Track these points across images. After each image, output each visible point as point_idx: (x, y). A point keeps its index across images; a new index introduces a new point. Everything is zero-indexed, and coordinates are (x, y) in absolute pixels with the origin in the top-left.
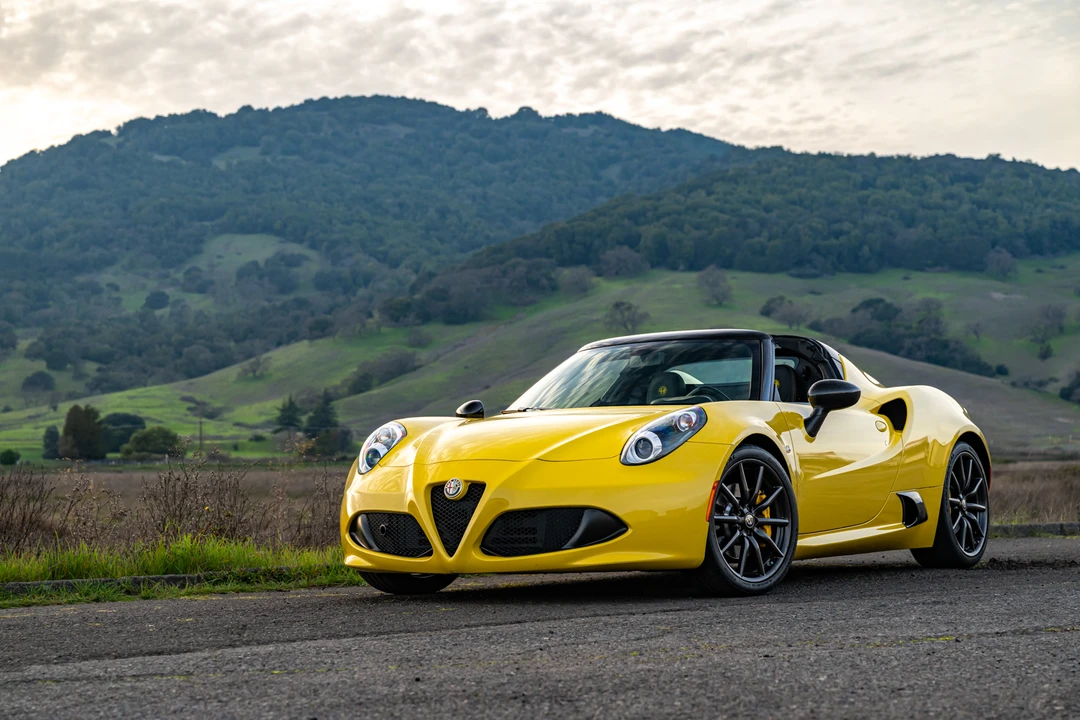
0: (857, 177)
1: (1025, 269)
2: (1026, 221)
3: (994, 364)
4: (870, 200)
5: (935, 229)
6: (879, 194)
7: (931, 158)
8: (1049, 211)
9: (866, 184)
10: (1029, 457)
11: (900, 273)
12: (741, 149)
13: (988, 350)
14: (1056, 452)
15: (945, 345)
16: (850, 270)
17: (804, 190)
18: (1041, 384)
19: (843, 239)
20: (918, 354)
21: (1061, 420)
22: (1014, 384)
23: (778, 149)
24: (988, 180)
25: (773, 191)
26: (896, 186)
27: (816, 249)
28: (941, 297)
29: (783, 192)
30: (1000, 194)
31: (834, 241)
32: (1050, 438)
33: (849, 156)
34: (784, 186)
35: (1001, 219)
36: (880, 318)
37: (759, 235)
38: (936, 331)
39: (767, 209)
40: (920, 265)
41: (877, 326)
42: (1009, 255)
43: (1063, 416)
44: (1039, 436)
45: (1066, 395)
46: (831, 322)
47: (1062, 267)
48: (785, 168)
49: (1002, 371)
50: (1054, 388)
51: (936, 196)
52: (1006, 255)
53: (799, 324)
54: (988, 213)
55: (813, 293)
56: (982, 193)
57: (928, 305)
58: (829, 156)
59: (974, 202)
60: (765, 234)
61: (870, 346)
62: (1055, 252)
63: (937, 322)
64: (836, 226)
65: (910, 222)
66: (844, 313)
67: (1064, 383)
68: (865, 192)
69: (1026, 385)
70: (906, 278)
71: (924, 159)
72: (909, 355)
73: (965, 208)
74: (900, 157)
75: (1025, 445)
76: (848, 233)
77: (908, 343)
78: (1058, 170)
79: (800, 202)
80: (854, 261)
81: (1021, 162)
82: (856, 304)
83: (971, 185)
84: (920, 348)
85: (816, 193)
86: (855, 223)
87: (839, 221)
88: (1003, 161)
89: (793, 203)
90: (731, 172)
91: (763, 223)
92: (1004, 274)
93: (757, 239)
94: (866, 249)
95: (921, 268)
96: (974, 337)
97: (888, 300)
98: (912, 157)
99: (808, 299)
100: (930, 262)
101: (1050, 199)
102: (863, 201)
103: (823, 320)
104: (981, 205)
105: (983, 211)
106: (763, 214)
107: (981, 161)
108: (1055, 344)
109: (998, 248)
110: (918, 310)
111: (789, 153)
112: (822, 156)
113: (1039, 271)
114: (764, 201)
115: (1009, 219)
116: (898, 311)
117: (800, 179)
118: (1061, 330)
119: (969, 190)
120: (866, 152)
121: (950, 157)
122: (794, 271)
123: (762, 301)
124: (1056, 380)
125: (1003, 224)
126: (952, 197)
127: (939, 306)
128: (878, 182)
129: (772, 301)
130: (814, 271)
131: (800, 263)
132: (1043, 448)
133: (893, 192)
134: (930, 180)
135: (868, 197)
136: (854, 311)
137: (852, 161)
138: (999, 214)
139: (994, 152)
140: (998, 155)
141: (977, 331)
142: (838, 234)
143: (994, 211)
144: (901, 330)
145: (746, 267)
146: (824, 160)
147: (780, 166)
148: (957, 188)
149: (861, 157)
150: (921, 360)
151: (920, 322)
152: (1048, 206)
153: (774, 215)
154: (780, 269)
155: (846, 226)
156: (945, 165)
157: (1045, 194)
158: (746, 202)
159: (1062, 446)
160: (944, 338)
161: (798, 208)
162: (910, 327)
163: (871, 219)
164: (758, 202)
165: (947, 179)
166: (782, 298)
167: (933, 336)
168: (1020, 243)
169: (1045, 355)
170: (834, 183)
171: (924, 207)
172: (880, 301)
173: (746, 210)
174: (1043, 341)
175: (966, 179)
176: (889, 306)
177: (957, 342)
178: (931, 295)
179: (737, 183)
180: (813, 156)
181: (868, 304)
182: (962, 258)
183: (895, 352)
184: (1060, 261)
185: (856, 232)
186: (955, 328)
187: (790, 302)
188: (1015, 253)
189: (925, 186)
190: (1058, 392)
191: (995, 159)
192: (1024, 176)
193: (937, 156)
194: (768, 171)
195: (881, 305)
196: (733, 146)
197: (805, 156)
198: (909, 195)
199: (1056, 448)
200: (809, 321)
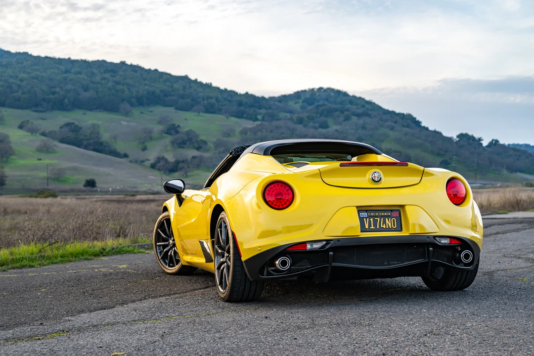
0: (63, 68)
1: (136, 111)
2: (136, 91)
3: (122, 152)
4: (68, 79)
5: (97, 93)
6: (72, 76)
7: (95, 61)
8: (146, 87)
9: (67, 72)
10: (139, 193)
11: (81, 112)
12: (8, 52)
13: (120, 147)
14: (150, 191)
15: (101, 144)
16: (59, 109)
17: (38, 73)
18: (142, 162)
19: (56, 95)
20: (90, 147)
21: (151, 177)
22: (131, 162)
23: (26, 54)
24: (121, 73)
25: (24, 72)
26: (80, 73)
27: (44, 100)
28: (100, 123)
29: (29, 73)
30: (125, 79)
31: (52, 96)
32: (146, 185)
33: (59, 59)
34: (29, 70)
35: (126, 89)
36: (73, 131)
37: (17, 92)
38: (97, 137)
39: (21, 80)
40: (91, 109)
41: (71, 135)
42: (129, 106)
43: (152, 175)
44: (141, 184)
45: (153, 166)
46: (51, 132)
47: (151, 112)
48: (29, 62)
49: (126, 156)
50: (148, 164)
51: (98, 78)
52: (128, 105)
53: (36, 133)
54: (120, 87)
55: (42, 119)
56: (118, 78)
57: (94, 126)
58: (50, 58)
59: (114, 82)
60: (20, 91)
61: (68, 143)
62: (149, 105)
63: (98, 133)
64: (53, 90)
65: (86, 89)
66: (57, 129)
67: (152, 161)
68: (66, 75)
69: (136, 162)
70: (84, 114)
71: (92, 62)
72: (86, 148)
73: (110, 84)
74: (82, 60)
75: (136, 188)
76: (58, 93)
77: (85, 143)
78: (150, 70)
79: (37, 78)
80: (61, 106)
81: (134, 66)
82: (61, 125)
83: (113, 74)
84: (90, 145)
85: (44, 74)
86: (61, 88)
87: (54, 87)
88: (127, 65)
89: (33, 78)
90: (4, 63)
91: (19, 86)
92: (127, 114)
93: (16, 94)
94: (66, 100)
95: (91, 110)
96: (114, 140)
97: (76, 123)
98: (87, 60)
99: (40, 122)
100: (95, 107)
101: (147, 82)
102: (65, 79)
103: (47, 131)
104: (118, 83)
105: (118, 86)
106: (19, 82)
107: (117, 64)
108: (148, 144)
109: (124, 102)
110: (90, 128)
111: (31, 55)
112: (46, 58)
113: (142, 113)
114: (19, 77)
115: (129, 89)
116: (80, 128)
117: (36, 67)
118: (151, 139)
119: (112, 76)
120: (67, 57)
121: (104, 61)
122: (33, 109)
123: (19, 122)
124: (148, 160)
125: (127, 92)
126: (104, 79)
127: (99, 126)
128: (72, 71)
129: (24, 122)
130: (43, 109)
131: (36, 105)
132: (144, 189)
133: (79, 76)
134: (95, 71)
135: (68, 77)
136: (61, 128)
137: (61, 61)
138: (125, 88)
139: (123, 60)
140: (125, 62)
141: (115, 138)
142: (54, 93)
143: (123, 86)
144: (82, 137)
145: (11, 106)
146: (47, 60)
147: (27, 61)
148: (107, 75)
149: (64, 59)
150: (91, 150)
151: (91, 133)
152: (146, 85)
153: (24, 83)
154: (27, 108)
155: (58, 90)
156: (101, 64)
157: (145, 80)
158: (11, 77)
159: (151, 188)
160: (101, 140)
161: (36, 81)
162: (86, 136)
163: (69, 87)
164: (17, 77)
165: (102, 71)
166: (28, 121)
167: (96, 140)
168: (134, 100)
169: (144, 149)
170: (52, 70)
171: (93, 83)
172: (73, 123)
173: (11, 80)
174: (143, 143)
175: (111, 71)
176: (77, 126)
177: (107, 143)
178: (95, 122)
179: (7, 68)
180: (42, 58)
181: (67, 125)
182: (110, 106)
183: (79, 147)
184: (151, 109)
185: (62, 93)
186: (105, 137)
187: (32, 123)
188: (132, 105)
189: (93, 73)
190: (149, 165)
191: (123, 63)
192: (135, 71)
193: (98, 60)
194: (22, 63)
195: (73, 126)
196: (5, 51)
197: (39, 57)
198: (86, 77)
199: (149, 189)
200: (41, 131)
